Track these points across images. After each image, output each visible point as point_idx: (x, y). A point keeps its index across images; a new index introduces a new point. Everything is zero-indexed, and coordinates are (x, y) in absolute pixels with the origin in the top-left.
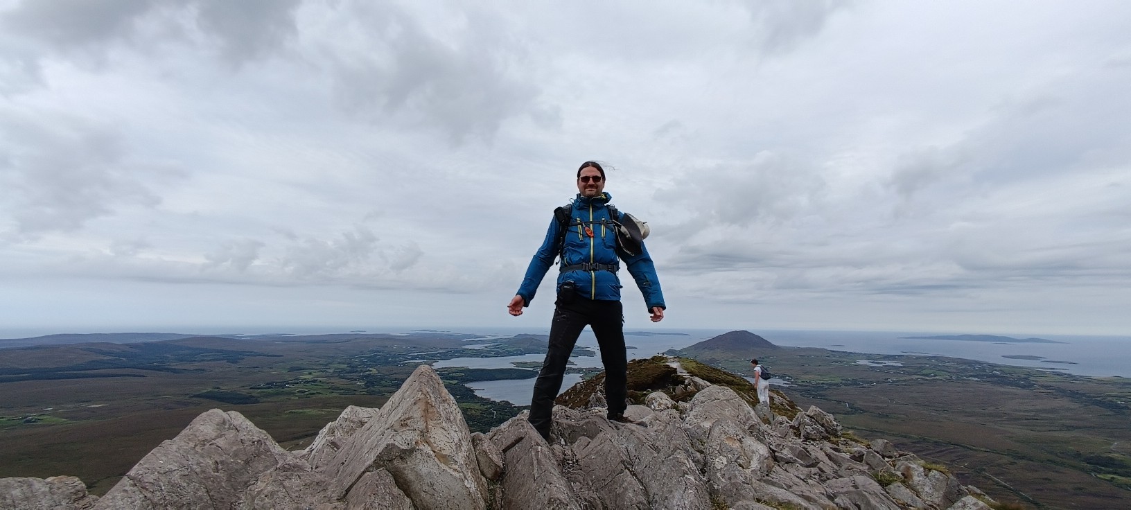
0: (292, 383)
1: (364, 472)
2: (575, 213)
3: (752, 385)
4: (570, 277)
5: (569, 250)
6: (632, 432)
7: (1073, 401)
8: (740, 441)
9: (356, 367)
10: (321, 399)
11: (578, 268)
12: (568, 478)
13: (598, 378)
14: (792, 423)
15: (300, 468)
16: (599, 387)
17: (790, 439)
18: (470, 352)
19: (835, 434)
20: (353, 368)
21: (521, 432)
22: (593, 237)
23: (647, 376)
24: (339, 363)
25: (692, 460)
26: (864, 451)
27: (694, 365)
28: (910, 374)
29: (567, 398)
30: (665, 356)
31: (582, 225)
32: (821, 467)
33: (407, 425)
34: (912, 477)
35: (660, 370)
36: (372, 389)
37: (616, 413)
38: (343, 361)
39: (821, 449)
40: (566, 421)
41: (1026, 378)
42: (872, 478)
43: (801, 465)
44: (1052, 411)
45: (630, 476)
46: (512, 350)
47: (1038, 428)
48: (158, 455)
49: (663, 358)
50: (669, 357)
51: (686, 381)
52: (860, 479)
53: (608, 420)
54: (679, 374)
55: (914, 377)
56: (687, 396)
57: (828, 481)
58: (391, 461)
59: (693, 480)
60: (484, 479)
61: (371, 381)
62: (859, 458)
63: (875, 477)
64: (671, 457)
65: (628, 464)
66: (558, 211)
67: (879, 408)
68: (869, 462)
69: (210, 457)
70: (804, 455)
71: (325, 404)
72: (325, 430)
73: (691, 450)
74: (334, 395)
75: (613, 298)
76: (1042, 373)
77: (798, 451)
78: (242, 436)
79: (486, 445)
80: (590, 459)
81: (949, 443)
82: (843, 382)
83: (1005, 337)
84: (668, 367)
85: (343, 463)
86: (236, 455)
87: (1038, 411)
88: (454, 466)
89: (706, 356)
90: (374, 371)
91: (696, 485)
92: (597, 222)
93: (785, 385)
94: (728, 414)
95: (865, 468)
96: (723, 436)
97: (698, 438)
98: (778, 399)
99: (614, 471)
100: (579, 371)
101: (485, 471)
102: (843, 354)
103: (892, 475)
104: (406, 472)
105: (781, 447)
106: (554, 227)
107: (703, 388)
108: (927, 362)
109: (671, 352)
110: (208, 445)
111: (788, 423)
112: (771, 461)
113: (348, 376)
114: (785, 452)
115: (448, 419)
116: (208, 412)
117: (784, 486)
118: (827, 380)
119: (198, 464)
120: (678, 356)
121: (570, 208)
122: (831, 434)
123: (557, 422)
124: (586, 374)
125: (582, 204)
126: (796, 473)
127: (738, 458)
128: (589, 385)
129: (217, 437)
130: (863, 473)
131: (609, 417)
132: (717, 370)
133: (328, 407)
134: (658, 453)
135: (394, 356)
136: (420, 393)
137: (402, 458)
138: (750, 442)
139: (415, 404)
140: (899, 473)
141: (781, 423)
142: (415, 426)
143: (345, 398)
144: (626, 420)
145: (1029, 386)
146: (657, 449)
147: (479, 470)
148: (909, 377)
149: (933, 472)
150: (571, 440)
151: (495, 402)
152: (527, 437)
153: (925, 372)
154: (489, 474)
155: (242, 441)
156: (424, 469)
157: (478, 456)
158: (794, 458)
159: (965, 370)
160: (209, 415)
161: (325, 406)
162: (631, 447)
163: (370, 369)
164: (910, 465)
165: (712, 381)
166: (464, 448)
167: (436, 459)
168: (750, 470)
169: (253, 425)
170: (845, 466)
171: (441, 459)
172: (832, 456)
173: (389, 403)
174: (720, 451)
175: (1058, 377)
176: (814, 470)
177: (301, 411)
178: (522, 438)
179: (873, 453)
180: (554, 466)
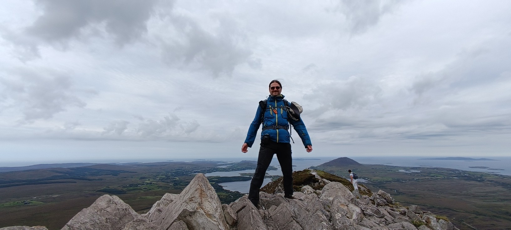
0: (141, 185)
1: (173, 223)
2: (268, 103)
3: (350, 182)
4: (266, 132)
5: (266, 120)
6: (296, 202)
7: (503, 187)
8: (347, 206)
9: (170, 177)
10: (154, 191)
11: (270, 128)
12: (267, 225)
13: (279, 180)
14: (370, 198)
15: (144, 221)
16: (279, 184)
17: (370, 206)
18: (220, 169)
19: (391, 203)
20: (168, 178)
21: (245, 203)
22: (277, 113)
23: (302, 179)
24: (162, 175)
25: (325, 215)
26: (406, 210)
27: (323, 173)
28: (425, 176)
29: (265, 189)
30: (310, 169)
31: (272, 108)
32: (386, 218)
33: (192, 200)
34: (430, 222)
35: (307, 176)
36: (177, 186)
37: (289, 195)
38: (163, 174)
39: (385, 210)
40: (265, 199)
41: (480, 177)
42: (411, 223)
43: (377, 217)
44: (494, 192)
45: (296, 223)
46: (239, 168)
47: (487, 200)
48: (81, 215)
49: (309, 170)
50: (311, 170)
51: (320, 181)
52: (405, 224)
53: (284, 198)
54: (316, 177)
55: (427, 177)
56: (320, 188)
57: (389, 225)
58: (185, 217)
59: (326, 224)
60: (228, 225)
61: (176, 183)
62: (404, 214)
63: (412, 222)
64: (315, 214)
65: (295, 217)
66: (261, 103)
67: (410, 192)
68: (409, 216)
69: (104, 216)
70: (377, 212)
71: (156, 194)
72: (155, 204)
73: (324, 211)
74: (159, 189)
75: (286, 142)
76: (488, 175)
77: (374, 210)
78: (119, 206)
79: (229, 210)
80: (277, 215)
81: (445, 208)
82: (393, 180)
83: (470, 158)
84: (311, 174)
85: (163, 219)
86: (115, 215)
87: (488, 192)
88: (214, 219)
89: (328, 169)
90: (177, 178)
91: (327, 227)
92: (279, 107)
93: (366, 182)
94: (340, 194)
95: (407, 218)
96: (339, 204)
97: (327, 205)
98: (362, 188)
99: (288, 221)
100: (270, 177)
101: (229, 221)
102: (392, 167)
103: (420, 221)
104: (192, 222)
105: (366, 209)
106: (259, 110)
107: (327, 183)
108: (432, 170)
109: (312, 167)
110: (103, 211)
111: (369, 198)
112: (363, 216)
113: (166, 181)
114: (369, 211)
115: (211, 197)
116: (103, 196)
117: (369, 227)
118: (385, 179)
119: (98, 219)
120: (315, 169)
121: (266, 101)
122: (389, 203)
123: (261, 199)
124: (273, 178)
125: (272, 99)
126: (374, 221)
127: (347, 214)
128: (275, 183)
129: (107, 207)
130: (406, 221)
131: (285, 197)
132: (334, 175)
133: (157, 195)
134: (309, 212)
135: (186, 172)
136: (198, 185)
137: (190, 216)
138: (352, 206)
139: (196, 190)
140: (424, 221)
141: (365, 198)
142: (196, 201)
143: (164, 191)
144: (293, 198)
145: (482, 181)
146: (308, 210)
147: (225, 221)
148: (424, 178)
149: (441, 220)
150: (267, 207)
151: (232, 192)
152: (247, 205)
153: (431, 175)
154: (230, 223)
155: (118, 209)
156: (200, 221)
157: (225, 215)
158: (373, 214)
159: (452, 174)
160: (103, 197)
161: (156, 195)
162: (296, 209)
163: (176, 178)
164: (429, 217)
165: (331, 181)
166: (219, 211)
167: (206, 216)
168: (352, 219)
169: (123, 202)
170: (397, 217)
171: (208, 216)
172: (391, 213)
173: (184, 191)
174: (338, 211)
175: (496, 176)
176: (383, 219)
177: (145, 197)
178: (245, 206)
179: (411, 211)
180: (260, 219)
